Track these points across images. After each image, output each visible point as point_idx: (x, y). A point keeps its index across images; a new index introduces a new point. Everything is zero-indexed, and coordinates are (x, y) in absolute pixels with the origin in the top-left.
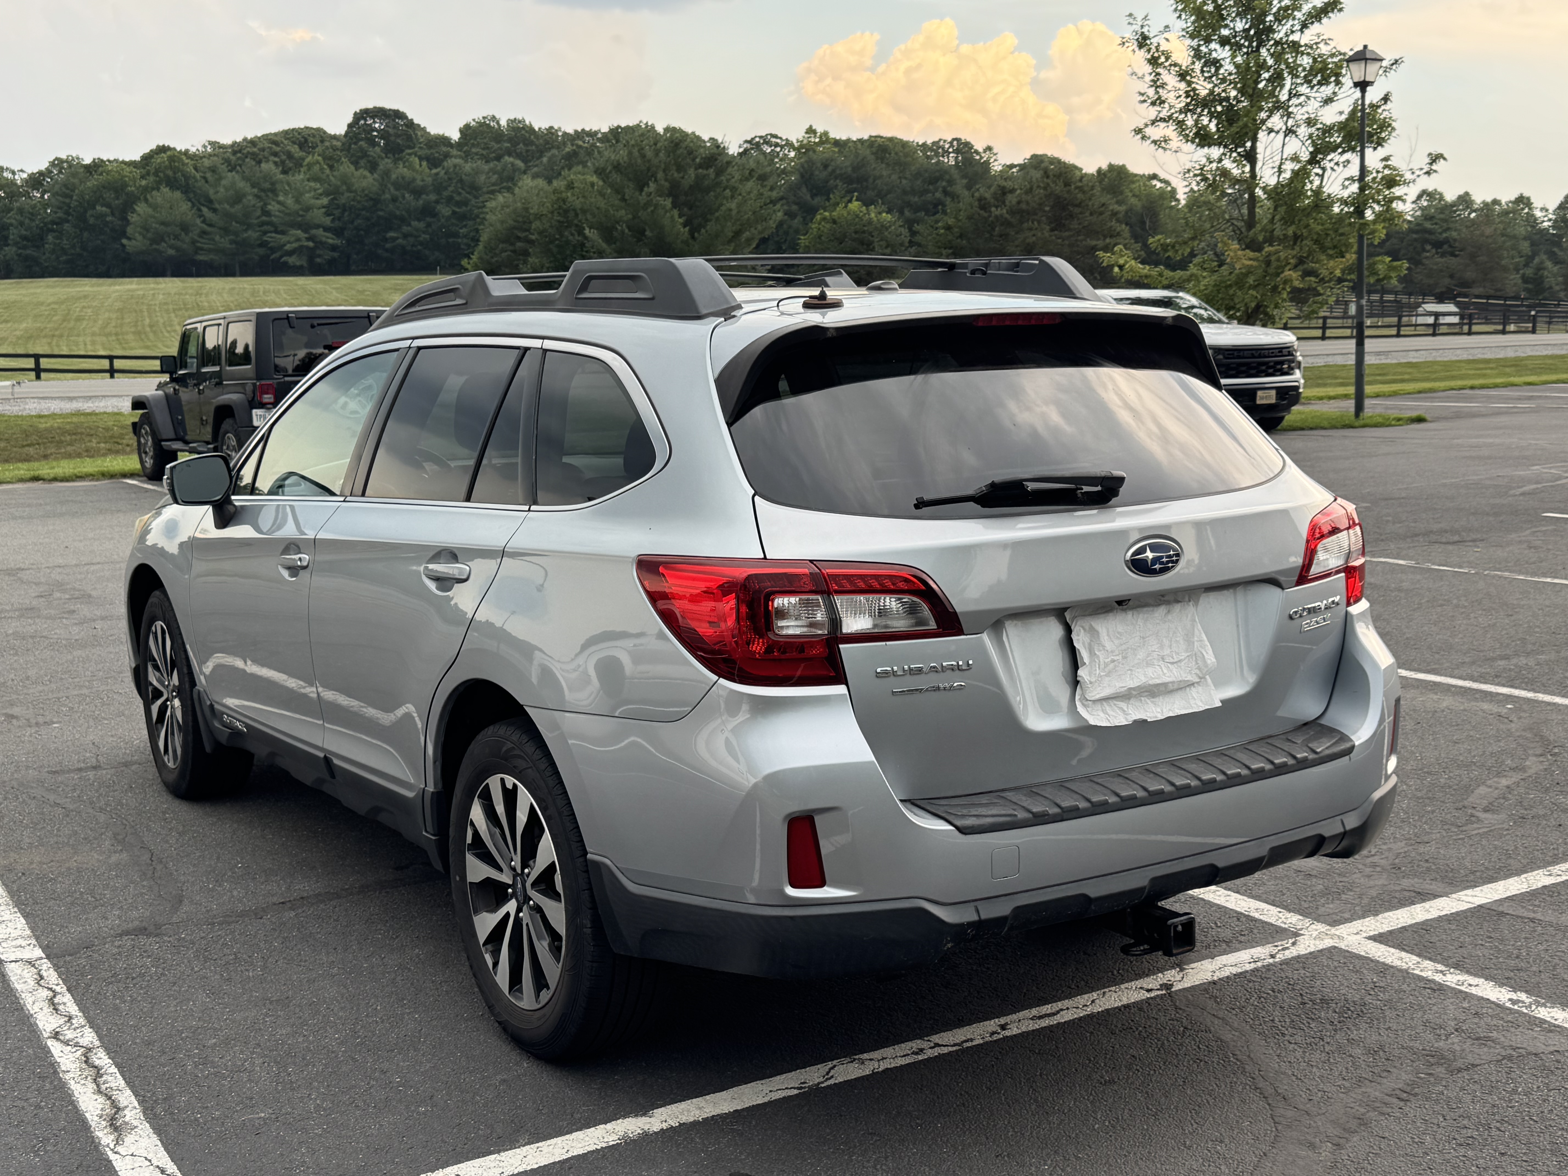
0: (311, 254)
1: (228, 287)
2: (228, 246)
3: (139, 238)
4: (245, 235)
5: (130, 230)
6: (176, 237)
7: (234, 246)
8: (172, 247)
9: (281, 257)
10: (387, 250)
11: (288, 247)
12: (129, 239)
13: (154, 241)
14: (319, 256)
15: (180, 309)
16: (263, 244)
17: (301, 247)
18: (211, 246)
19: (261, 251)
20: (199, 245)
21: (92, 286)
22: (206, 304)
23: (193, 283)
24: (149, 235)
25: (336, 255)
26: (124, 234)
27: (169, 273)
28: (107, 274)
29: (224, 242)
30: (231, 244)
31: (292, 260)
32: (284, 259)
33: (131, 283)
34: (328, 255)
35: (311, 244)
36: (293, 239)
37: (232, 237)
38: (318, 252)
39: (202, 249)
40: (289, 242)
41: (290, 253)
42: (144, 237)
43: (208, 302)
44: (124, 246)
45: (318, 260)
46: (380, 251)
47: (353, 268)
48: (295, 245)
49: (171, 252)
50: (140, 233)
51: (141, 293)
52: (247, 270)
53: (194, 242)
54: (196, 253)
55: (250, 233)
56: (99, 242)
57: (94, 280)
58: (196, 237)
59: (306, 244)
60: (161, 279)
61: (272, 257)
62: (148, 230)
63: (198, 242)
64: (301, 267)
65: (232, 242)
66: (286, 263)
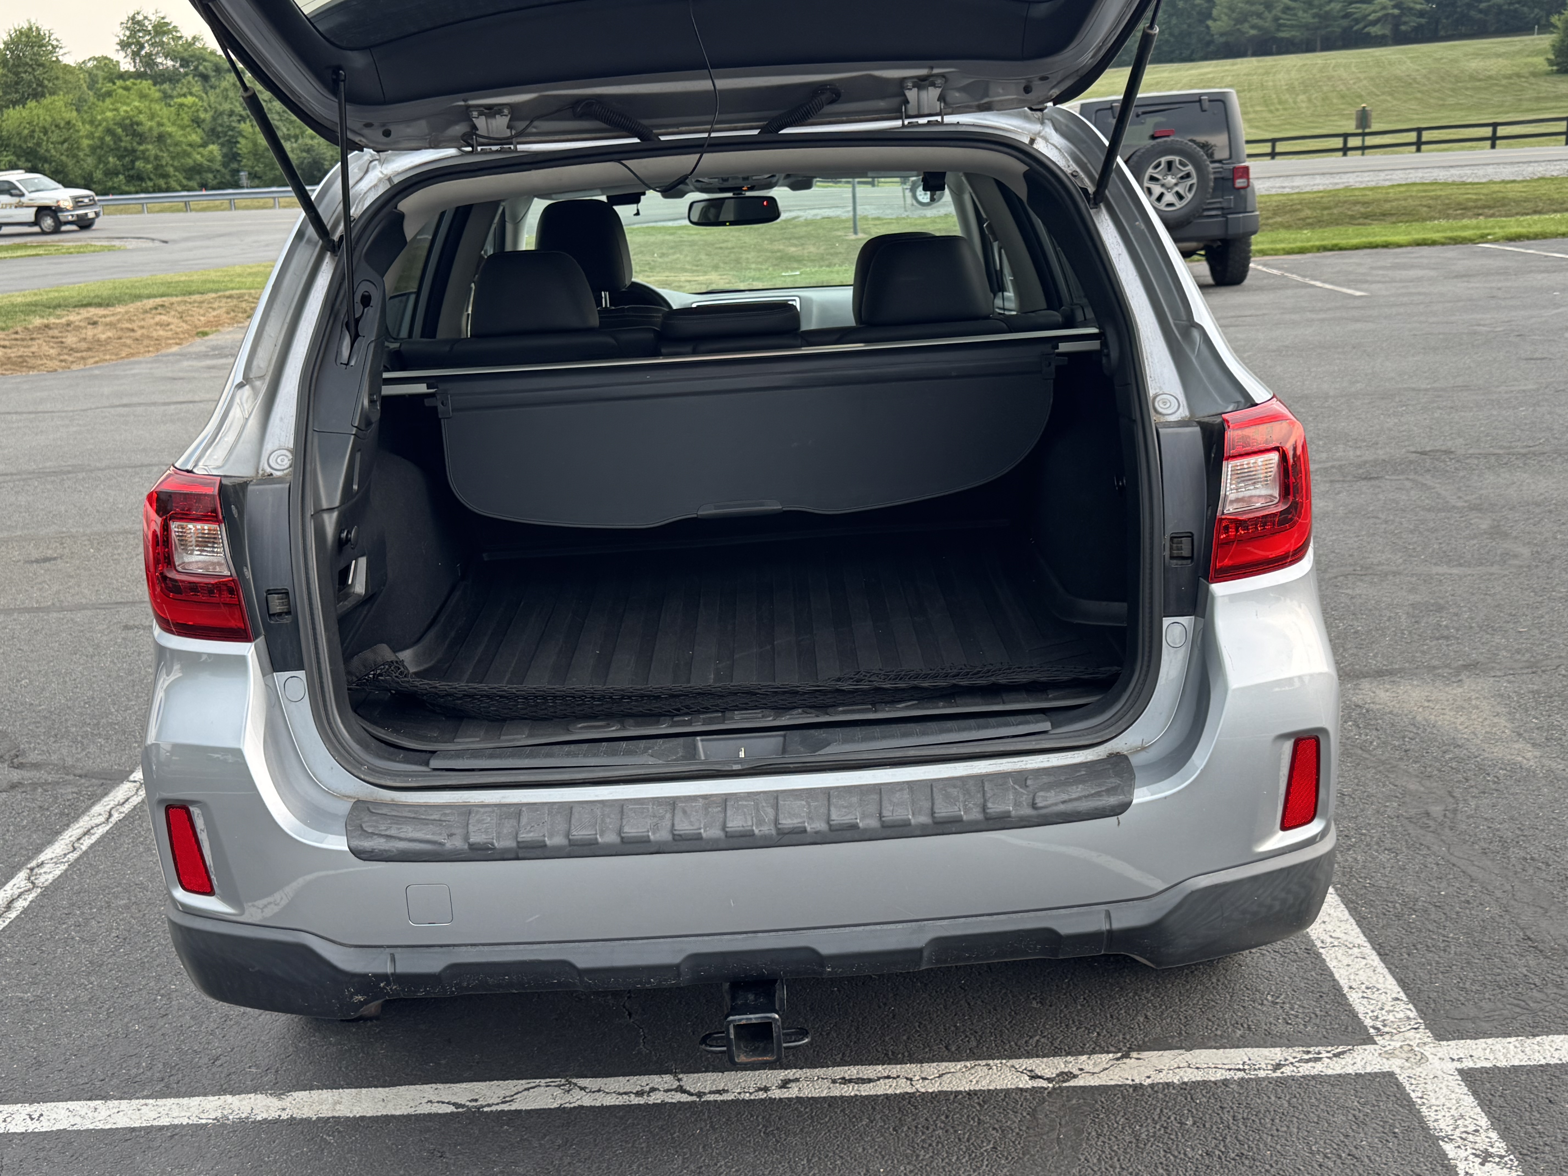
0: (1396, 22)
1: (1300, 63)
2: (1312, 21)
3: (1224, 18)
4: (1328, 8)
5: (1215, 12)
6: (1259, 16)
7: (1316, 20)
8: (1253, 27)
9: (1365, 27)
10: (1481, 11)
11: (1372, 17)
12: (1215, 20)
13: (1238, 21)
14: (1405, 23)
15: (1244, 91)
16: (1347, 16)
17: (1387, 15)
18: (1294, 23)
19: (1345, 23)
20: (1281, 21)
21: (1171, 72)
22: (1271, 84)
23: (1268, 61)
24: (1234, 15)
25: (1423, 21)
26: (1209, 16)
27: (1249, 52)
28: (1190, 59)
29: (1306, 17)
30: (1314, 17)
31: (1375, 30)
32: (1366, 30)
33: (1209, 66)
34: (1414, 21)
35: (1396, 11)
36: (1378, 8)
37: (1315, 11)
38: (1404, 19)
39: (1284, 25)
40: (1374, 12)
41: (1374, 23)
42: (1229, 16)
43: (1273, 81)
44: (1208, 27)
45: (1403, 28)
46: (1473, 13)
47: (1442, 33)
48: (1379, 14)
49: (1253, 32)
50: (1226, 14)
51: (1210, 76)
52: (1329, 45)
53: (1276, 19)
54: (1278, 30)
55: (1333, 5)
56: (1185, 26)
57: (1175, 66)
58: (1279, 14)
59: (1391, 11)
60: (1239, 60)
61: (1355, 28)
62: (1233, 11)
63: (1280, 18)
64: (1384, 37)
65: (1315, 16)
66: (1368, 34)
